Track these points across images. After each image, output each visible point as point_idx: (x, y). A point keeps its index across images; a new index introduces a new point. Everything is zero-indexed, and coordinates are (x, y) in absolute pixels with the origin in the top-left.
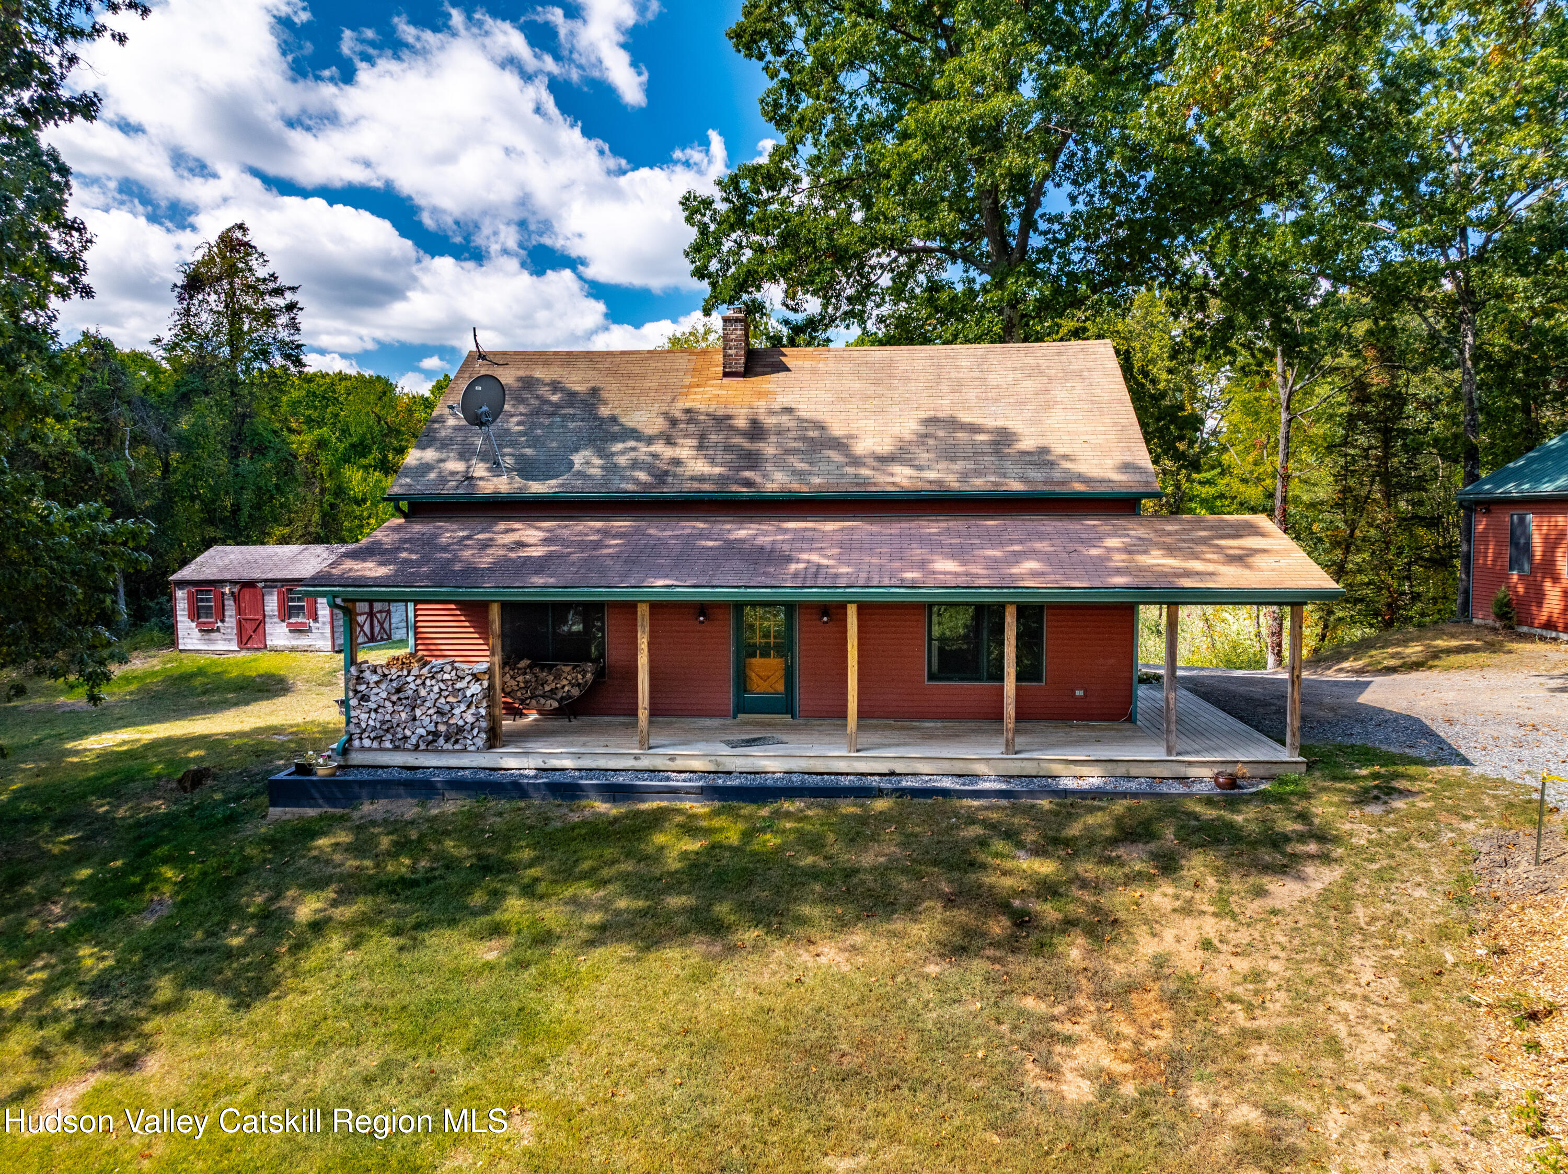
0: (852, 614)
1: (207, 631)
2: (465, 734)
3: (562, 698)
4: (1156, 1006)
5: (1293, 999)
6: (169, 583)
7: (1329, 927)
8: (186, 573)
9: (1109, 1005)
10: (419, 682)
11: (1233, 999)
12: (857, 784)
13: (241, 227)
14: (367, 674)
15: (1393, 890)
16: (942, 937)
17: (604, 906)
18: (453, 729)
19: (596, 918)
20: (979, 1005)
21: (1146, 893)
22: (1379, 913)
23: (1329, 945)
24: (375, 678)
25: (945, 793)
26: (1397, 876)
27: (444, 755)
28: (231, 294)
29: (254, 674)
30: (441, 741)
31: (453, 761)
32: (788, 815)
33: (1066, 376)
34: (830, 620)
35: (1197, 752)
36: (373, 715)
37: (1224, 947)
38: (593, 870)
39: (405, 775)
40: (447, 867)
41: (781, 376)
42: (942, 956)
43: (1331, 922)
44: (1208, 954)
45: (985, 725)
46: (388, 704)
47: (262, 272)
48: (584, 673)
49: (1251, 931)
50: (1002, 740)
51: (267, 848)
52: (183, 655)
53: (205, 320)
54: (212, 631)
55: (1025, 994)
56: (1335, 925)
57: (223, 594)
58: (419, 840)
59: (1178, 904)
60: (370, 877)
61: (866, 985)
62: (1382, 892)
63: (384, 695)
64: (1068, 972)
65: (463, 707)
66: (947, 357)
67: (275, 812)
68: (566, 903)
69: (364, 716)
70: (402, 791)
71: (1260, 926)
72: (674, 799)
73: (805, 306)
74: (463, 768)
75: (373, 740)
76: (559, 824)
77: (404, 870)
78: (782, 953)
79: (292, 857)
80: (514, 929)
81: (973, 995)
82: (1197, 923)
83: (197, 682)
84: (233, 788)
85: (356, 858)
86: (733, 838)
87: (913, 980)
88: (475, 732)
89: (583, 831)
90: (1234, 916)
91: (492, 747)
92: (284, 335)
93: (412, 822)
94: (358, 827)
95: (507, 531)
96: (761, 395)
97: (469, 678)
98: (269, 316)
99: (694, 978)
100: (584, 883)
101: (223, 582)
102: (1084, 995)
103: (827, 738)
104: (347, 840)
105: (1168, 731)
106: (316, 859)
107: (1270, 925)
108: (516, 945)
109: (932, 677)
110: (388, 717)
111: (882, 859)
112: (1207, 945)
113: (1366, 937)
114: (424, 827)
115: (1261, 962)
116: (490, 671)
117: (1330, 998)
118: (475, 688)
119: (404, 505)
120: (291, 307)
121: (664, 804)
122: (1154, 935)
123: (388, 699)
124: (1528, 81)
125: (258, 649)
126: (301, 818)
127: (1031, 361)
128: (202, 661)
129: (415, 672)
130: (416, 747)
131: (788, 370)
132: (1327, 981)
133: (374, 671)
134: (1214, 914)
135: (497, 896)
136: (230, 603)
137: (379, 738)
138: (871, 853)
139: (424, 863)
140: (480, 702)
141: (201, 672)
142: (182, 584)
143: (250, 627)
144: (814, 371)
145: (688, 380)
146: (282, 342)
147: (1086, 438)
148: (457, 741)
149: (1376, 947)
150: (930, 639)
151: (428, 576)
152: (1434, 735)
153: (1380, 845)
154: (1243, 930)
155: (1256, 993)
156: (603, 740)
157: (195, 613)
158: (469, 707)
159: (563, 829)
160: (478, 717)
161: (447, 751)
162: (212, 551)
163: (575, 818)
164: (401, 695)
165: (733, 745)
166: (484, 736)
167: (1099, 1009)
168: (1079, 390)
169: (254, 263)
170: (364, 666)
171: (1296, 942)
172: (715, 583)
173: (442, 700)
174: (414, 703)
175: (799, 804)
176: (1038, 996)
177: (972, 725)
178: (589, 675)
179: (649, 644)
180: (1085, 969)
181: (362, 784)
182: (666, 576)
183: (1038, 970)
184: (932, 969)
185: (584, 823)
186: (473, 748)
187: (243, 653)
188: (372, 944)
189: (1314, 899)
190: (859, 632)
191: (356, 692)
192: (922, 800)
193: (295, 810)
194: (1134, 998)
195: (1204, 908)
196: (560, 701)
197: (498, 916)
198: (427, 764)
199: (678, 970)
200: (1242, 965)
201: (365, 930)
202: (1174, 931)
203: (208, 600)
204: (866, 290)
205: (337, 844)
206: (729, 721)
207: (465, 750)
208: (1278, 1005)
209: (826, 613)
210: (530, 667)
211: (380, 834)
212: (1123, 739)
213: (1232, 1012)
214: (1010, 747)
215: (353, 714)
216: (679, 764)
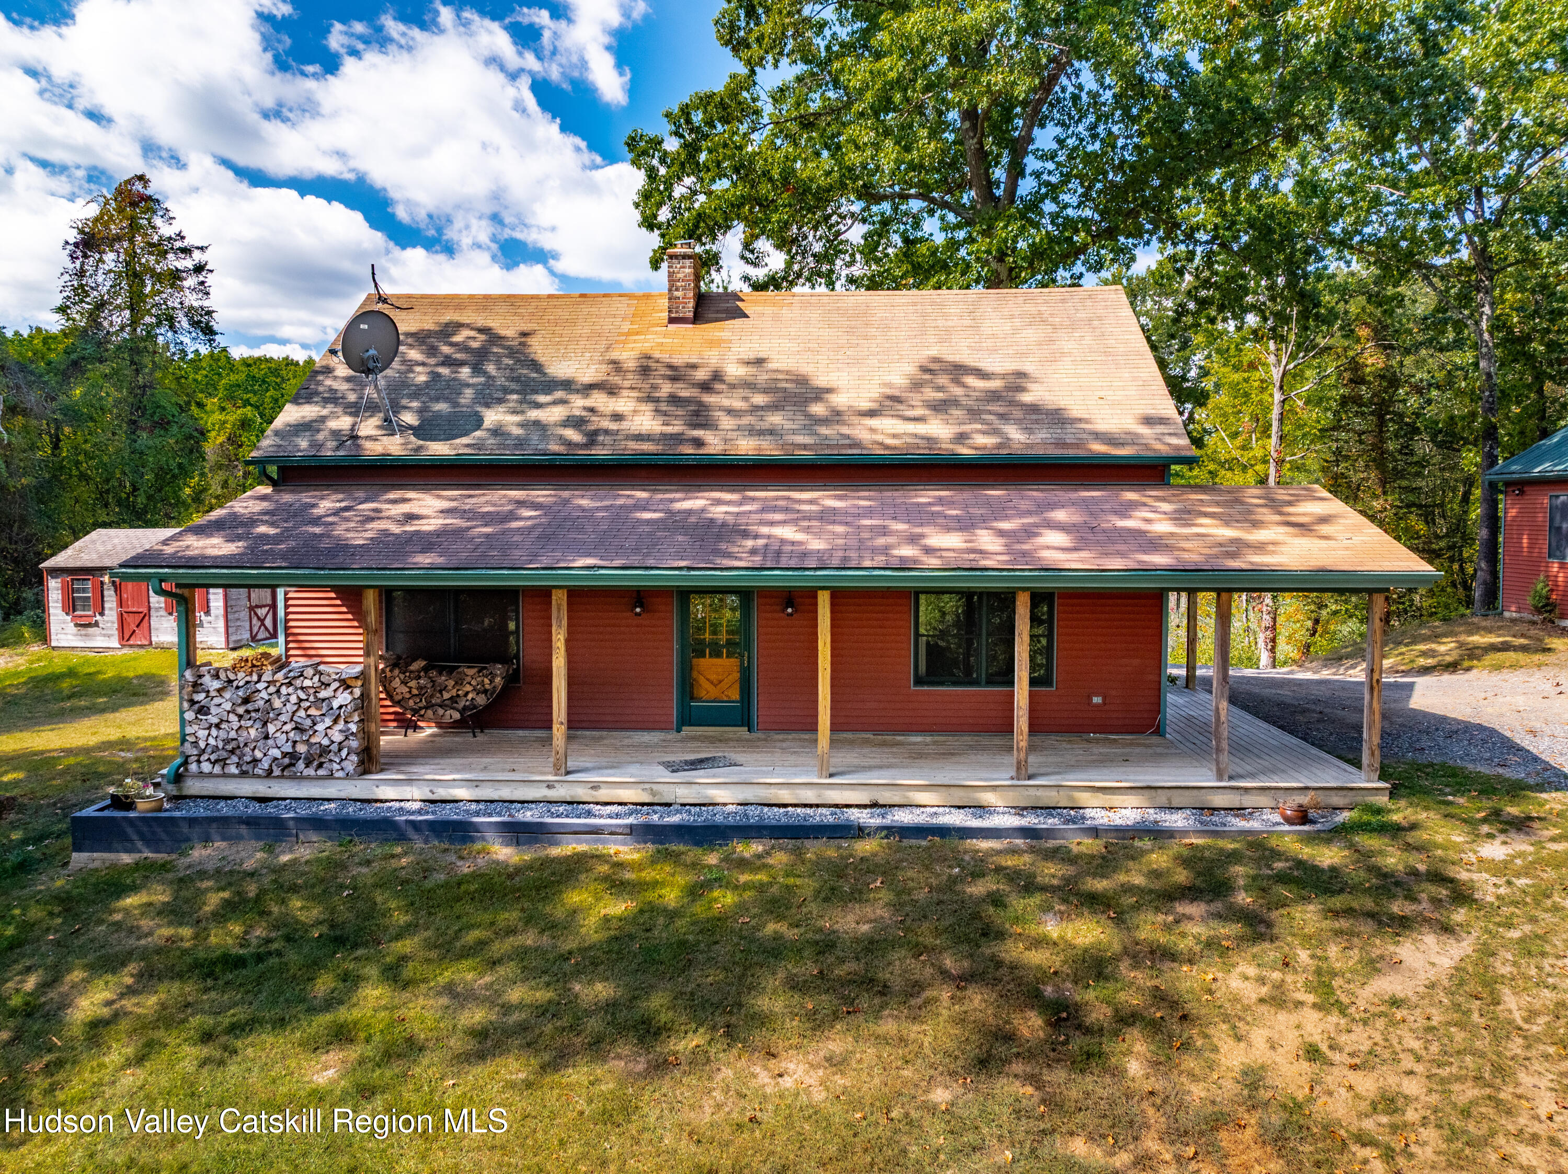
0: (824, 600)
1: (84, 625)
2: (331, 756)
3: (465, 708)
4: (1257, 1153)
5: (1449, 1140)
6: (41, 570)
7: (1477, 1026)
8: (61, 559)
9: (1191, 1151)
10: (272, 689)
11: (1364, 1140)
12: (831, 820)
13: (141, 178)
14: (207, 680)
15: (1548, 969)
16: (950, 1045)
17: (492, 998)
18: (315, 750)
19: (477, 1016)
20: (1009, 1155)
21: (1220, 975)
22: (1538, 1004)
23: (1482, 1055)
24: (216, 684)
25: (943, 831)
26: (1548, 948)
27: (305, 783)
28: (133, 255)
29: (131, 674)
30: (301, 765)
31: (315, 790)
32: (743, 864)
33: (1073, 326)
34: (796, 611)
35: (1252, 776)
36: (214, 732)
37: (1336, 1057)
38: (482, 944)
39: (254, 809)
40: (288, 939)
41: (738, 322)
42: (952, 1074)
43: (1475, 1017)
44: (1316, 1067)
45: (985, 740)
46: (233, 717)
47: (166, 230)
48: (492, 677)
49: (1370, 1031)
50: (1012, 759)
51: (57, 910)
52: (55, 653)
53: (101, 282)
54: (89, 625)
55: (1072, 1134)
56: (1483, 1022)
57: (102, 583)
58: (258, 898)
59: (1264, 991)
60: (185, 952)
61: (849, 1125)
62: (1533, 972)
63: (228, 706)
64: (1129, 1097)
65: (328, 722)
66: (933, 303)
67: (79, 858)
68: (439, 994)
69: (202, 734)
70: (243, 830)
71: (1380, 1023)
72: (596, 841)
73: (767, 260)
74: (329, 800)
75: (214, 763)
76: (441, 877)
77: (230, 941)
78: (730, 1073)
79: (86, 924)
80: (362, 1035)
81: (1000, 1138)
82: (1294, 1018)
83: (65, 684)
84: (38, 824)
85: (170, 924)
86: (671, 896)
87: (914, 1114)
88: (344, 753)
89: (472, 888)
90: (1343, 1012)
91: (366, 772)
92: (193, 300)
93: (252, 874)
94: (181, 880)
95: (394, 502)
96: (714, 343)
97: (335, 685)
98: (175, 276)
99: (606, 1117)
100: (466, 963)
101: (102, 570)
102: (1153, 1133)
103: (792, 759)
104: (165, 898)
105: (1219, 750)
106: (118, 925)
107: (1393, 1023)
108: (361, 1062)
109: (919, 681)
110: (233, 734)
111: (865, 928)
112: (1312, 1053)
113: (1530, 1041)
114: (266, 880)
115: (1392, 1080)
116: (363, 676)
117: (1501, 1140)
118: (344, 698)
119: (273, 470)
120: (199, 269)
121: (582, 848)
122: (1239, 1038)
123: (233, 711)
124: (1557, 24)
125: (142, 646)
126: (113, 866)
127: (1031, 308)
128: (75, 659)
129: (267, 677)
130: (269, 773)
131: (747, 316)
132: (1490, 1111)
133: (217, 676)
134: (1315, 1006)
135: (351, 981)
136: (110, 594)
137: (223, 762)
138: (851, 918)
139: (259, 932)
140: (350, 715)
141: (71, 673)
142: (56, 572)
143: (132, 621)
144: (776, 318)
145: (626, 327)
146: (191, 308)
147: (1102, 394)
148: (320, 766)
149: (1546, 1057)
150: (917, 635)
151: (284, 556)
152: (1521, 749)
153: (1515, 904)
154: (1358, 1029)
155: (1394, 1129)
156: (511, 761)
157: (70, 606)
158: (336, 721)
159: (446, 885)
160: (347, 735)
161: (308, 778)
162: (94, 535)
163: (465, 868)
164: (250, 707)
165: (674, 768)
166: (354, 758)
167: (1178, 1158)
168: (1088, 340)
169: (158, 221)
170: (204, 670)
171: (1435, 1048)
172: (651, 562)
173: (302, 713)
174: (266, 716)
175: (757, 847)
176: (1090, 1138)
177: (968, 739)
178: (498, 680)
179: (567, 641)
180: (1151, 1093)
181: (192, 821)
182: (589, 555)
183: (1087, 1094)
184: (941, 1096)
185: (474, 876)
186: (340, 774)
187: (126, 651)
188: (165, 1054)
189: (1446, 983)
190: (833, 626)
191: (192, 702)
192: (913, 842)
193: (106, 855)
194: (1224, 1137)
195: (1300, 996)
196: (462, 711)
197: (343, 1014)
198: (282, 794)
199: (581, 1104)
200: (1367, 1084)
201: (160, 1034)
202: (1266, 1033)
203: (84, 591)
204: (834, 248)
205: (150, 904)
206: (672, 735)
207: (331, 776)
208: (1429, 1150)
209: (790, 603)
210: (426, 669)
211: (208, 890)
212: (1157, 758)
213: (1365, 1162)
214: (1023, 772)
215: (189, 730)
216: (604, 794)
